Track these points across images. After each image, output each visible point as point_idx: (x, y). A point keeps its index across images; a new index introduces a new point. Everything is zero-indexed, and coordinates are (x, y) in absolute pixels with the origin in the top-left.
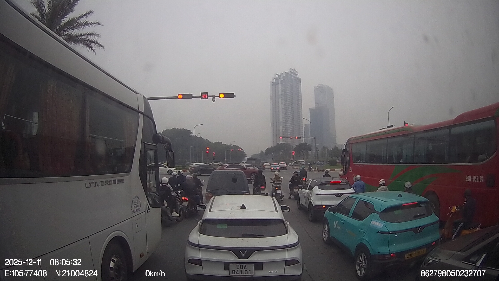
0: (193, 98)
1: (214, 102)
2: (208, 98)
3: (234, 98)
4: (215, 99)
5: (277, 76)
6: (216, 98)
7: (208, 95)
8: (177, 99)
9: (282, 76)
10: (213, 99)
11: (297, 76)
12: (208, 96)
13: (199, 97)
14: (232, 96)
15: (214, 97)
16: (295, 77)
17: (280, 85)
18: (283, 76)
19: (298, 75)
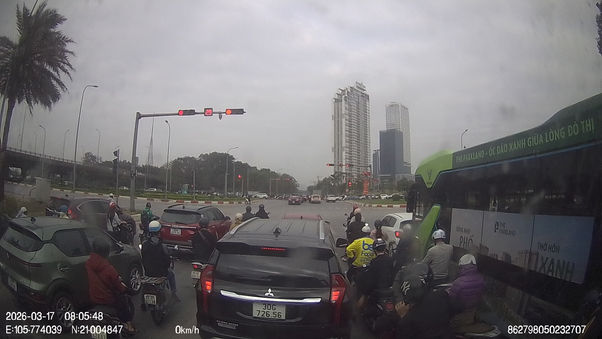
0: (195, 115)
1: (220, 119)
2: (213, 114)
3: (243, 114)
4: (222, 116)
5: (341, 91)
6: (222, 114)
7: (213, 111)
8: (178, 116)
9: (346, 92)
10: (219, 116)
11: (365, 92)
12: (213, 113)
13: (203, 113)
14: (240, 112)
15: (220, 113)
16: (362, 93)
17: (343, 101)
18: (348, 92)
19: (366, 90)
